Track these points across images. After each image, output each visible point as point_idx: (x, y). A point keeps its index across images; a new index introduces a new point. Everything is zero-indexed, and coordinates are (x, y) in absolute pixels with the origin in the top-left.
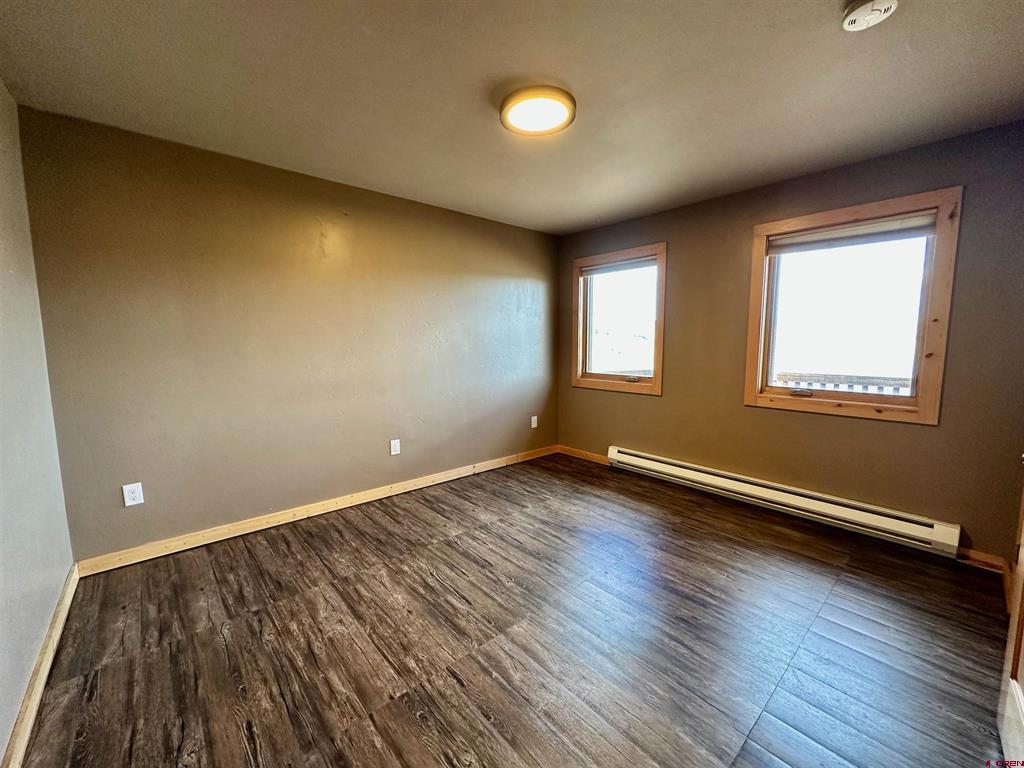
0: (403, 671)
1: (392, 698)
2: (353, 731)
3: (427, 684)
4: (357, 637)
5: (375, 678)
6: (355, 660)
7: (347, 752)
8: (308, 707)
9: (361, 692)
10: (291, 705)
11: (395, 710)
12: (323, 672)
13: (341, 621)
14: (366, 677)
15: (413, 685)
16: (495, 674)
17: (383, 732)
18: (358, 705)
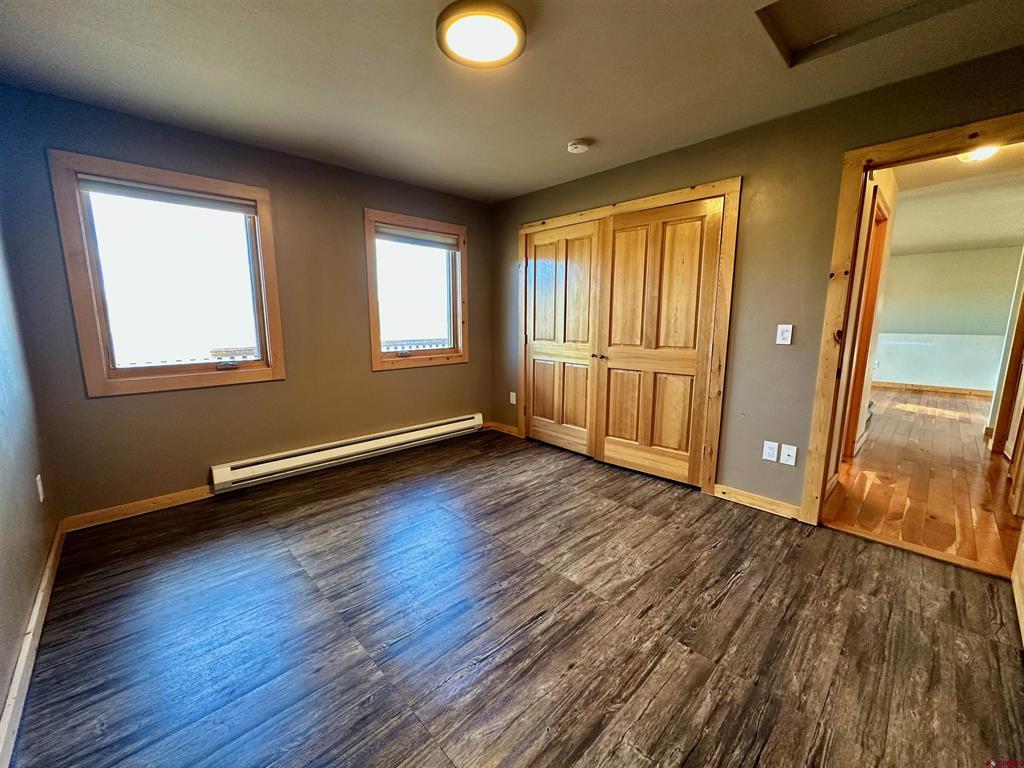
0: (659, 651)
1: (691, 652)
2: (739, 671)
3: (664, 628)
4: (633, 716)
5: (680, 672)
6: (668, 702)
7: (756, 668)
8: (747, 724)
9: (701, 680)
10: (758, 745)
11: (700, 646)
12: (702, 730)
13: (613, 753)
14: (683, 681)
15: (670, 639)
16: (631, 589)
17: (723, 647)
18: (714, 676)
